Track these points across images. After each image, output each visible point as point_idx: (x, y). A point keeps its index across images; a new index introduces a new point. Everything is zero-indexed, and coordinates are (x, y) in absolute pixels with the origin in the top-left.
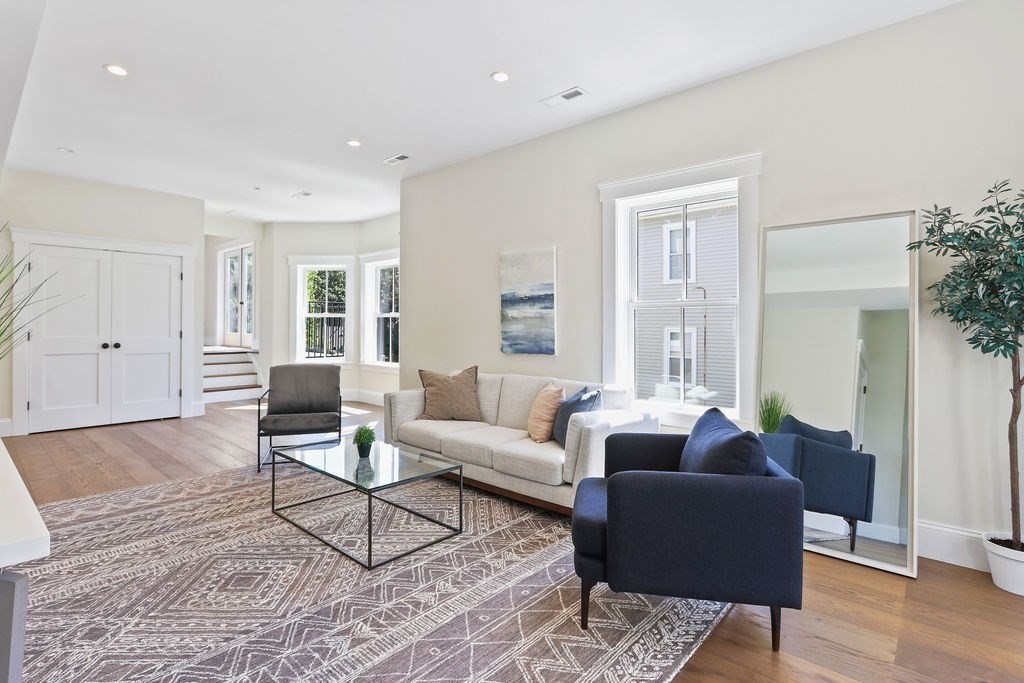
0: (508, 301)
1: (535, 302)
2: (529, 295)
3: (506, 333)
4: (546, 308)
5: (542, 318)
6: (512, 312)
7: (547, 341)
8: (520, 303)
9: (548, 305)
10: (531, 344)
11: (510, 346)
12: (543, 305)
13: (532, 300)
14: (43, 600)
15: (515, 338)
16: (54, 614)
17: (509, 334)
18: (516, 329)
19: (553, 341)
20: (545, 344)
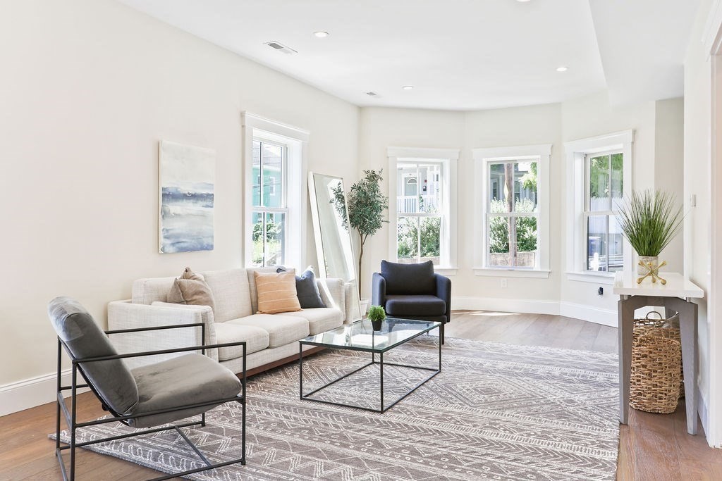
0: (169, 196)
1: (198, 200)
2: (193, 193)
3: (167, 230)
4: (207, 206)
5: (203, 216)
6: (174, 208)
7: (208, 237)
8: (183, 199)
9: (209, 203)
10: (193, 241)
11: (173, 244)
12: (205, 203)
13: (194, 197)
14: (581, 427)
15: (177, 236)
16: (580, 417)
17: (171, 232)
18: (177, 226)
19: (212, 237)
20: (206, 241)
